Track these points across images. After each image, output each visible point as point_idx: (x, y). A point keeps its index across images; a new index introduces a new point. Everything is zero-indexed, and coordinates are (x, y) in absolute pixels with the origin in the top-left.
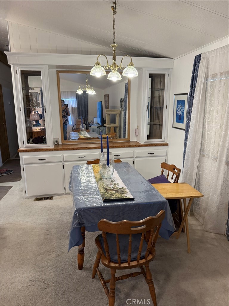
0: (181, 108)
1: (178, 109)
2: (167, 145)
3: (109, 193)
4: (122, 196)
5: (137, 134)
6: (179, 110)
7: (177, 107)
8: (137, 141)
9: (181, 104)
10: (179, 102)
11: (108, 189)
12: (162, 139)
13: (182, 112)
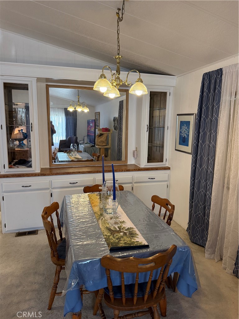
0: (186, 130)
1: (182, 130)
2: (168, 168)
3: (115, 236)
4: (133, 240)
5: (136, 156)
6: (182, 132)
7: (181, 128)
8: (136, 164)
9: (185, 125)
10: (182, 123)
11: (113, 231)
12: (164, 162)
13: (187, 134)
